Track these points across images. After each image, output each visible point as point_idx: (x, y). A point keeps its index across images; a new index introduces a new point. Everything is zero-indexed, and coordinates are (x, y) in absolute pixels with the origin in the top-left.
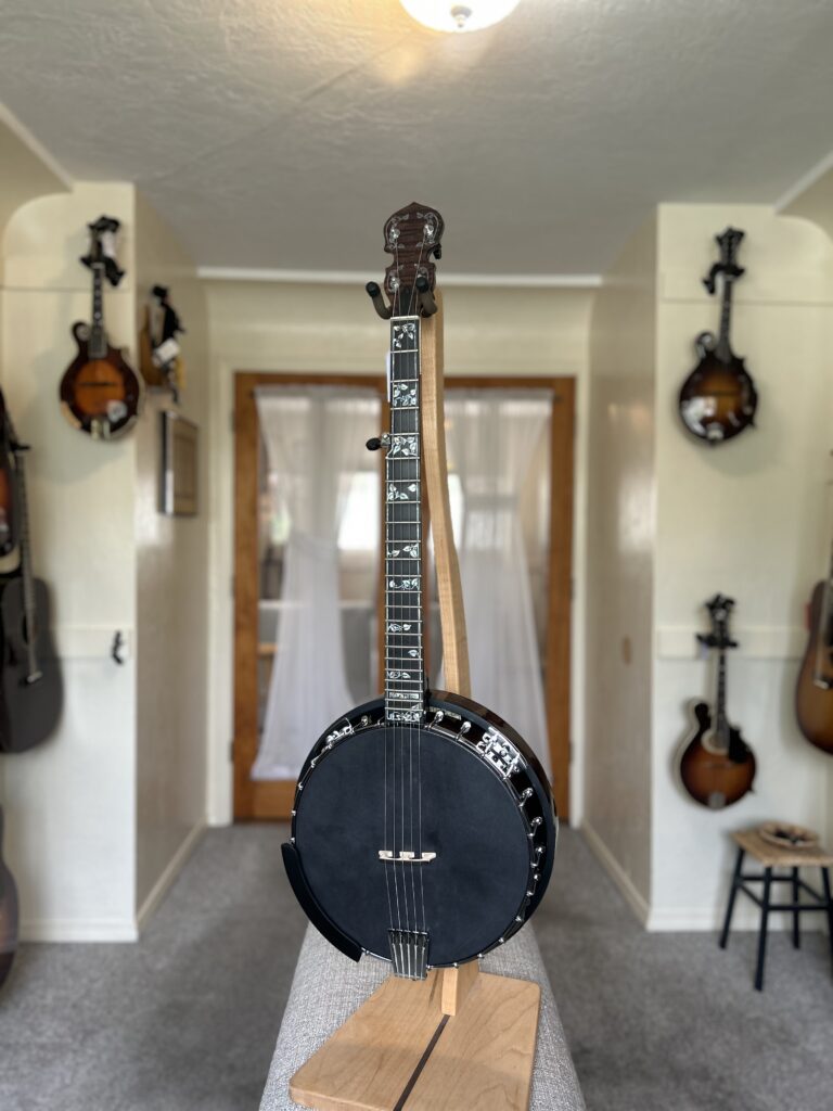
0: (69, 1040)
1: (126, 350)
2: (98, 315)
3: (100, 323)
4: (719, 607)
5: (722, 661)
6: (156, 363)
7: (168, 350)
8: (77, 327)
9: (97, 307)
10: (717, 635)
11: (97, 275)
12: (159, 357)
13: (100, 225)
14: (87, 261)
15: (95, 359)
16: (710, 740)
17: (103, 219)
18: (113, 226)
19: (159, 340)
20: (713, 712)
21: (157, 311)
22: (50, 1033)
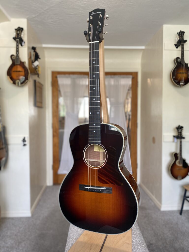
0: (15, 245)
1: (25, 62)
2: (17, 53)
3: (18, 55)
4: (180, 128)
5: (181, 142)
6: (33, 66)
7: (36, 63)
8: (12, 56)
9: (17, 51)
10: (179, 135)
11: (17, 42)
12: (34, 65)
13: (18, 29)
14: (15, 39)
15: (17, 65)
16: (178, 162)
17: (19, 28)
18: (21, 30)
19: (34, 61)
20: (179, 155)
21: (33, 53)
22: (9, 243)
